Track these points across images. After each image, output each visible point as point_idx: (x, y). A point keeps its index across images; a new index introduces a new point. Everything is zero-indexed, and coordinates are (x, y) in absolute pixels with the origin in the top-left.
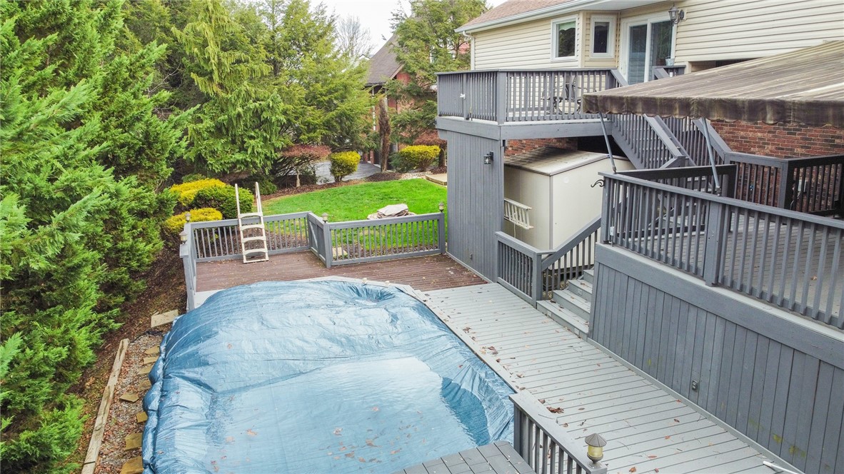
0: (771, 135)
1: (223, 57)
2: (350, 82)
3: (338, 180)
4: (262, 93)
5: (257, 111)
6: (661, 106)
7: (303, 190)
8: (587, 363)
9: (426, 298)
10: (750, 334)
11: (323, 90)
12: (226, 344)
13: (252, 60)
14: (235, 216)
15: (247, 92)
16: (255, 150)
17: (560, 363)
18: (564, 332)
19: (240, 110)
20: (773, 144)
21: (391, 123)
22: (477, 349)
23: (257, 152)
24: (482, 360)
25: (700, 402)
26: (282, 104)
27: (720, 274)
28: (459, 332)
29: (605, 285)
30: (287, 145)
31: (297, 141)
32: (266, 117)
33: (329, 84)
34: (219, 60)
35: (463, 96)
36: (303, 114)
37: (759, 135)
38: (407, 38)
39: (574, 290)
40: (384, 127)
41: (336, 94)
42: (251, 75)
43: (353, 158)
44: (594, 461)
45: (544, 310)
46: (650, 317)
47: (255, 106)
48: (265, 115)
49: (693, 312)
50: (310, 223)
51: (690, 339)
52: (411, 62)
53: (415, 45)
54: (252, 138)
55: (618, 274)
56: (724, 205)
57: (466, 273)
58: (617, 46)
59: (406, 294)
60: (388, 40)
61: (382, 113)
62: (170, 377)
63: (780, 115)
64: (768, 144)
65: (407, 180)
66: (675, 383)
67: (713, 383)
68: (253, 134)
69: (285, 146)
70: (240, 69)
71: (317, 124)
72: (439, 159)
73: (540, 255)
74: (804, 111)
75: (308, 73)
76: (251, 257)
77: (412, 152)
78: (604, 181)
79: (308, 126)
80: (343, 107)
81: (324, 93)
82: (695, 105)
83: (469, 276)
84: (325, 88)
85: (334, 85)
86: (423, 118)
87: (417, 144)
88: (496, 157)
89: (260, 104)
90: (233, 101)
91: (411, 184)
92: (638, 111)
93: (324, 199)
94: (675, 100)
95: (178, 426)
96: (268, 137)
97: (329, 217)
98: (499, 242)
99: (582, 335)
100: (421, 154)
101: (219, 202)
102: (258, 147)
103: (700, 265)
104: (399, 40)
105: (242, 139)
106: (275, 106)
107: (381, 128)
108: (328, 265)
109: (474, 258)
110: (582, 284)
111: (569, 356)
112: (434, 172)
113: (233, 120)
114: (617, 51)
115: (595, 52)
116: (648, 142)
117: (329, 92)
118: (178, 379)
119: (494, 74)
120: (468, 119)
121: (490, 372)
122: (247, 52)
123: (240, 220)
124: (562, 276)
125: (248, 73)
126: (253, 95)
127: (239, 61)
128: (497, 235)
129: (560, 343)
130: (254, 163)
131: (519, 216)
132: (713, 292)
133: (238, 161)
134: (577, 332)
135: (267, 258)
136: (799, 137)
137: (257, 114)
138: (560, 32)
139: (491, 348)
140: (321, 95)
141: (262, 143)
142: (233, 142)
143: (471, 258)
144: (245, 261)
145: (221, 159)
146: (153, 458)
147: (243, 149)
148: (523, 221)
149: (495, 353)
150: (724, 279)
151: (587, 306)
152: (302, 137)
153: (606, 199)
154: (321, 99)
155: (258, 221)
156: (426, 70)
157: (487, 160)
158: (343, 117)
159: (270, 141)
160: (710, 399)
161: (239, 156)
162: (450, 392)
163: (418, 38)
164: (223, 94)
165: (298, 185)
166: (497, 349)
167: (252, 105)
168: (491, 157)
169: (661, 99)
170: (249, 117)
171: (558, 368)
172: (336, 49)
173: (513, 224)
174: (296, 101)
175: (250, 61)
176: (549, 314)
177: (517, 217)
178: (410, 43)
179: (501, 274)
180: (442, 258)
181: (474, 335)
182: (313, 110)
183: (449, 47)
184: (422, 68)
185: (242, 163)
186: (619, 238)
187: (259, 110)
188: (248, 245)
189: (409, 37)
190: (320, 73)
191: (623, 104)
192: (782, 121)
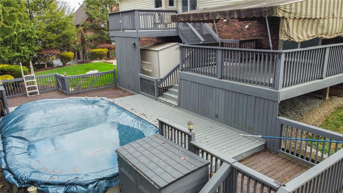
0: (232, 34)
1: (5, 9)
2: (67, 21)
3: (64, 65)
4: (26, 26)
5: (24, 34)
6: (199, 16)
7: (49, 69)
8: (179, 115)
9: (113, 101)
10: (233, 93)
11: (55, 25)
12: (31, 121)
13: (19, 11)
14: (21, 77)
15: (18, 25)
16: (25, 51)
17: (169, 116)
18: (168, 107)
19: (16, 33)
20: (233, 37)
21: (86, 40)
22: (137, 114)
23: (26, 52)
24: (140, 118)
25: (219, 121)
26: (36, 31)
27: (222, 75)
28: (129, 110)
29: (183, 86)
30: (40, 49)
31: (44, 47)
32: (29, 36)
33: (57, 22)
34: (3, 10)
35: (121, 21)
36: (46, 35)
37: (229, 34)
38: (90, 4)
39: (171, 92)
40: (83, 41)
41: (61, 27)
42: (20, 18)
43: (71, 54)
44: (191, 130)
45: (160, 100)
46: (200, 95)
47: (23, 31)
48: (28, 35)
49: (214, 89)
50: (57, 78)
51: (214, 100)
52: (92, 14)
53: (94, 7)
54: (22, 46)
55: (187, 81)
56: (222, 50)
57: (127, 93)
58: (177, 4)
59: (104, 101)
60: (81, 5)
61: (82, 35)
62: (6, 137)
64: (232, 37)
65: (95, 63)
66: (210, 116)
67: (223, 113)
68: (23, 44)
69: (39, 50)
70: (14, 15)
71: (53, 40)
72: (108, 55)
73: (157, 80)
75: (47, 17)
76: (30, 94)
77: (96, 51)
78: (180, 48)
79: (49, 41)
80: (64, 32)
81: (55, 26)
82: (211, 14)
83: (129, 93)
84: (55, 24)
85: (59, 23)
86: (99, 38)
87: (98, 48)
88: (137, 44)
89: (25, 31)
90: (12, 29)
91: (98, 64)
92: (191, 19)
93: (60, 71)
94: (204, 13)
95: (15, 154)
96: (31, 45)
97: (66, 74)
98: (140, 78)
99: (175, 107)
100: (100, 52)
101: (12, 72)
102: (26, 49)
103: (216, 73)
104: (87, 5)
105: (18, 46)
106: (33, 31)
107: (82, 42)
108: (68, 94)
109: (130, 86)
110: (173, 90)
111: (172, 113)
112: (106, 59)
113: (13, 37)
114: (177, 6)
115: (169, 6)
116: (192, 38)
117: (57, 26)
118: (10, 137)
119: (133, 11)
120: (123, 31)
121: (144, 121)
122: (17, 7)
123: (24, 78)
124: (166, 89)
125: (18, 17)
126: (22, 27)
127: (13, 12)
128: (139, 75)
129: (168, 110)
130: (25, 57)
131: (147, 67)
132: (221, 81)
133: (17, 56)
134: (173, 106)
135: (39, 94)
136: (242, 34)
137: (24, 35)
139: (143, 114)
140: (54, 27)
141: (28, 48)
142: (13, 48)
143: (129, 87)
144: (28, 96)
145: (8, 56)
146: (7, 166)
147: (19, 51)
148: (149, 69)
149: (145, 115)
150: (224, 76)
151: (176, 97)
152: (46, 46)
153: (181, 54)
154: (54, 29)
155: (32, 78)
156: (99, 17)
157: (133, 46)
158: (65, 37)
159: (31, 47)
160: (222, 119)
161: (17, 54)
162: (130, 130)
163: (95, 4)
164: (6, 26)
165: (46, 67)
166: (145, 114)
167: (21, 31)
168: (134, 44)
169: (199, 13)
170: (20, 36)
171: (169, 117)
172: (59, 7)
173: (145, 70)
174: (42, 29)
175: (18, 11)
176: (162, 102)
177: (146, 67)
178: (91, 6)
179: (142, 90)
180: (116, 88)
181: (135, 111)
182: (51, 34)
183: (108, 8)
184: (97, 17)
185: (19, 57)
186: (187, 68)
187: (25, 34)
188: (29, 89)
189: (91, 4)
190: (53, 17)
191: (185, 17)
192: (240, 16)
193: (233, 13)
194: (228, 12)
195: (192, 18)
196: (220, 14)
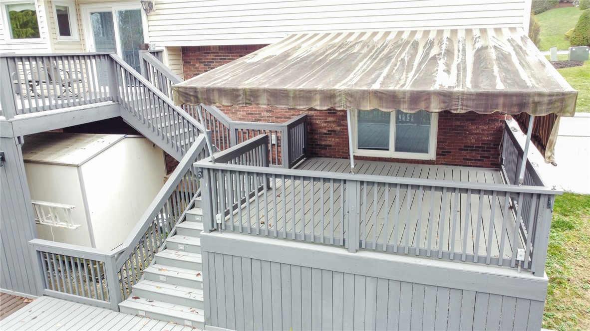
29: (219, 271)
39: (154, 278)
45: (131, 311)
49: (338, 278)
56: (364, 182)
58: (80, 30)
63: (446, 104)
73: (113, 257)
74: (473, 100)
98: (38, 252)
99: (196, 325)
110: (160, 270)
114: (81, 34)
115: (61, 35)
128: (34, 245)
131: (55, 216)
134: (190, 323)
138: (10, 12)
150: (366, 243)
173: (49, 226)
176: (141, 314)
177: (51, 217)
179: (48, 284)
192: (448, 109)
193: (426, 99)
194: (408, 95)
195: (265, 102)
196: (377, 96)
